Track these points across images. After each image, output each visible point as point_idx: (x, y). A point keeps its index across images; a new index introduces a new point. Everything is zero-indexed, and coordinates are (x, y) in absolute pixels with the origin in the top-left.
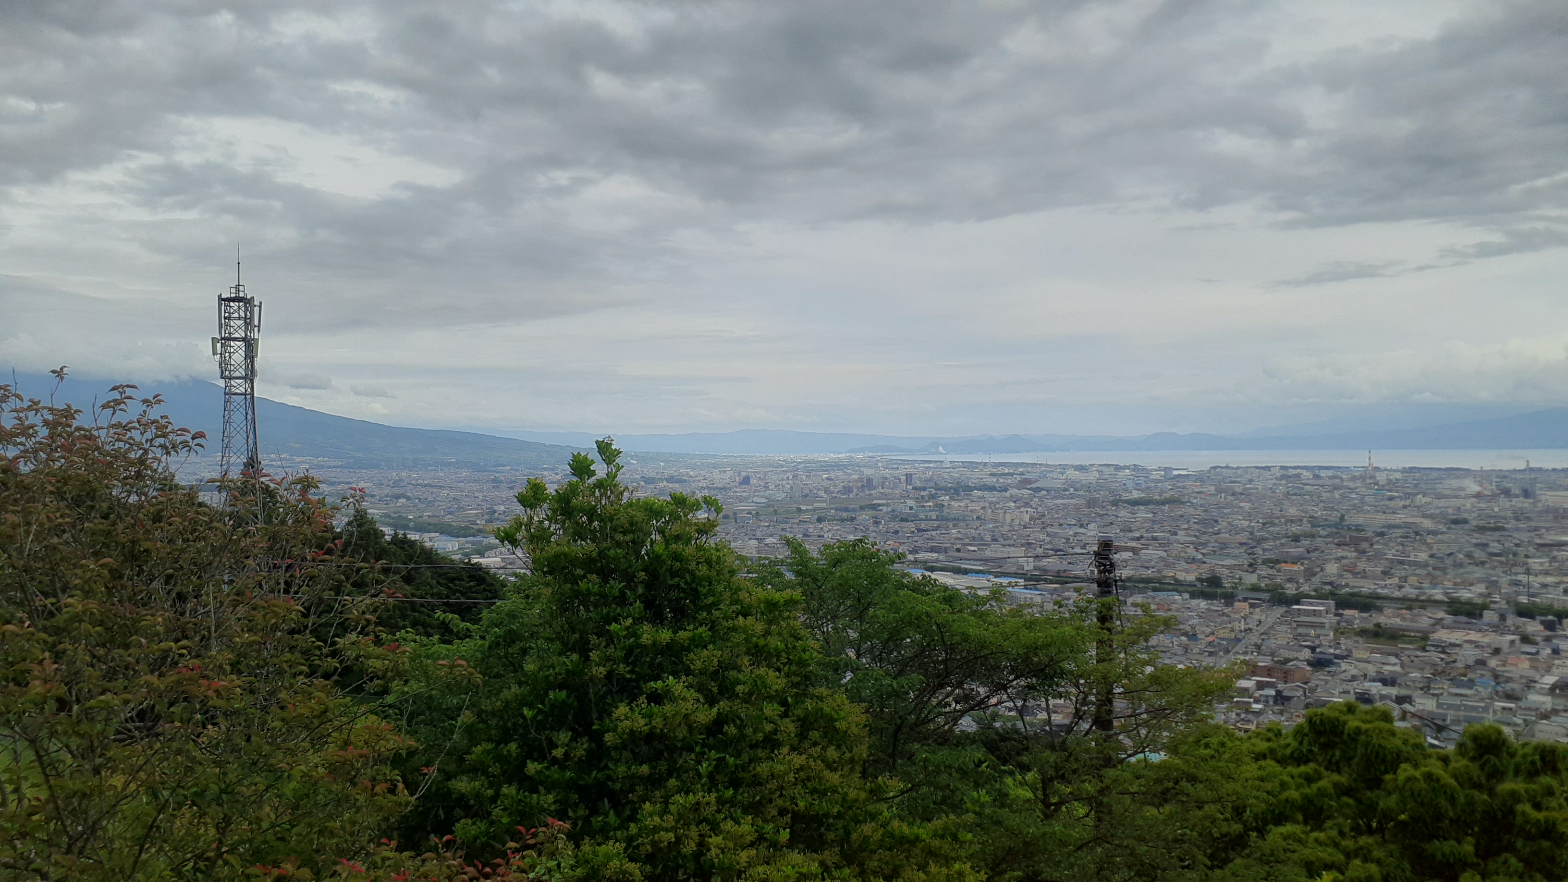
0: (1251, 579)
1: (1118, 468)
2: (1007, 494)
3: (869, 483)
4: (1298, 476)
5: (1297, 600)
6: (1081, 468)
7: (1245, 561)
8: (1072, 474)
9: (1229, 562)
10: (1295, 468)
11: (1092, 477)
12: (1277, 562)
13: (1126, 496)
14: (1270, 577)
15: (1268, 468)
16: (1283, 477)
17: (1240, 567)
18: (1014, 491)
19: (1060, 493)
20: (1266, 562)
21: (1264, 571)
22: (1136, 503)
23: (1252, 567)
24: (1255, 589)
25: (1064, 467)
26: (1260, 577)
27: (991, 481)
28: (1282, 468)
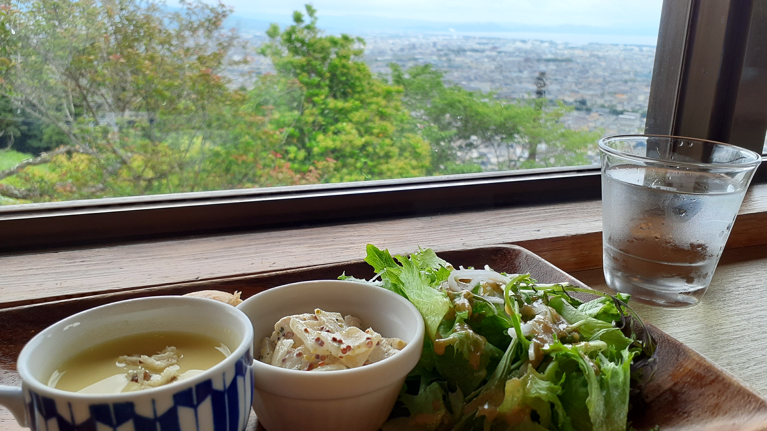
0: (600, 101)
1: (542, 42)
2: (484, 54)
3: (414, 47)
4: (632, 50)
5: (622, 113)
6: (524, 41)
7: (599, 92)
8: (519, 45)
9: (591, 92)
10: (631, 45)
11: (528, 46)
12: (615, 93)
13: (544, 57)
14: (611, 101)
15: (617, 45)
16: (625, 50)
17: (596, 95)
18: (488, 53)
19: (511, 54)
20: (610, 93)
21: (608, 98)
22: (548, 61)
23: (602, 95)
24: (603, 106)
25: (514, 41)
26: (606, 101)
27: (477, 47)
28: (625, 45)
